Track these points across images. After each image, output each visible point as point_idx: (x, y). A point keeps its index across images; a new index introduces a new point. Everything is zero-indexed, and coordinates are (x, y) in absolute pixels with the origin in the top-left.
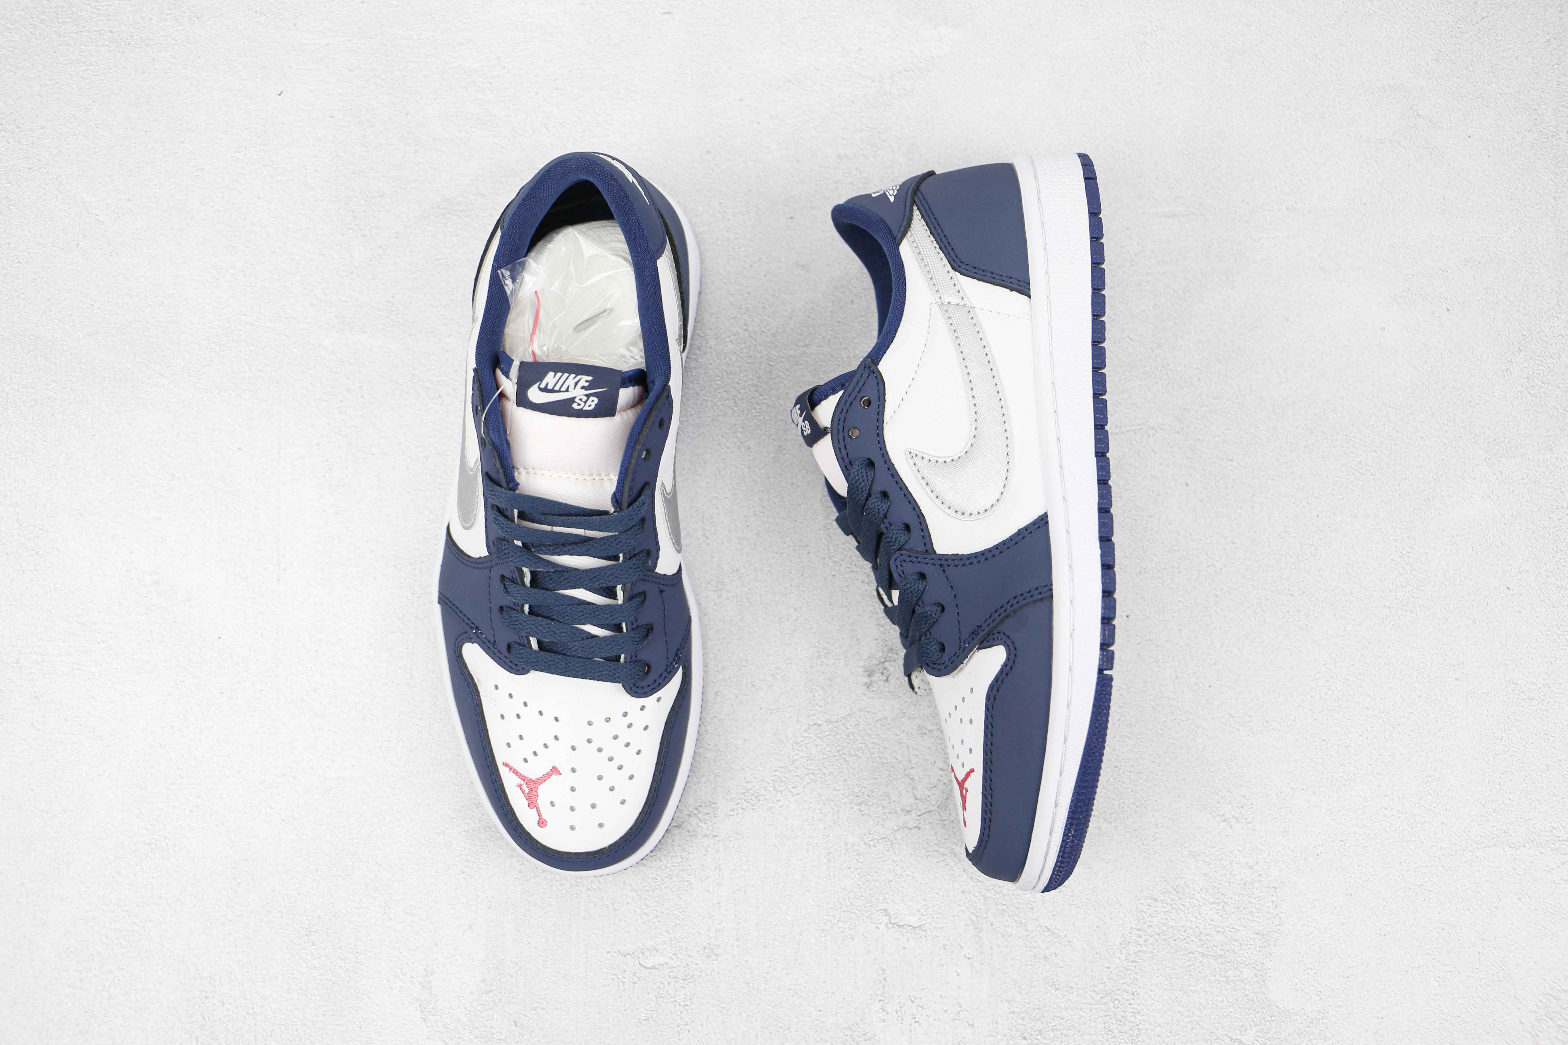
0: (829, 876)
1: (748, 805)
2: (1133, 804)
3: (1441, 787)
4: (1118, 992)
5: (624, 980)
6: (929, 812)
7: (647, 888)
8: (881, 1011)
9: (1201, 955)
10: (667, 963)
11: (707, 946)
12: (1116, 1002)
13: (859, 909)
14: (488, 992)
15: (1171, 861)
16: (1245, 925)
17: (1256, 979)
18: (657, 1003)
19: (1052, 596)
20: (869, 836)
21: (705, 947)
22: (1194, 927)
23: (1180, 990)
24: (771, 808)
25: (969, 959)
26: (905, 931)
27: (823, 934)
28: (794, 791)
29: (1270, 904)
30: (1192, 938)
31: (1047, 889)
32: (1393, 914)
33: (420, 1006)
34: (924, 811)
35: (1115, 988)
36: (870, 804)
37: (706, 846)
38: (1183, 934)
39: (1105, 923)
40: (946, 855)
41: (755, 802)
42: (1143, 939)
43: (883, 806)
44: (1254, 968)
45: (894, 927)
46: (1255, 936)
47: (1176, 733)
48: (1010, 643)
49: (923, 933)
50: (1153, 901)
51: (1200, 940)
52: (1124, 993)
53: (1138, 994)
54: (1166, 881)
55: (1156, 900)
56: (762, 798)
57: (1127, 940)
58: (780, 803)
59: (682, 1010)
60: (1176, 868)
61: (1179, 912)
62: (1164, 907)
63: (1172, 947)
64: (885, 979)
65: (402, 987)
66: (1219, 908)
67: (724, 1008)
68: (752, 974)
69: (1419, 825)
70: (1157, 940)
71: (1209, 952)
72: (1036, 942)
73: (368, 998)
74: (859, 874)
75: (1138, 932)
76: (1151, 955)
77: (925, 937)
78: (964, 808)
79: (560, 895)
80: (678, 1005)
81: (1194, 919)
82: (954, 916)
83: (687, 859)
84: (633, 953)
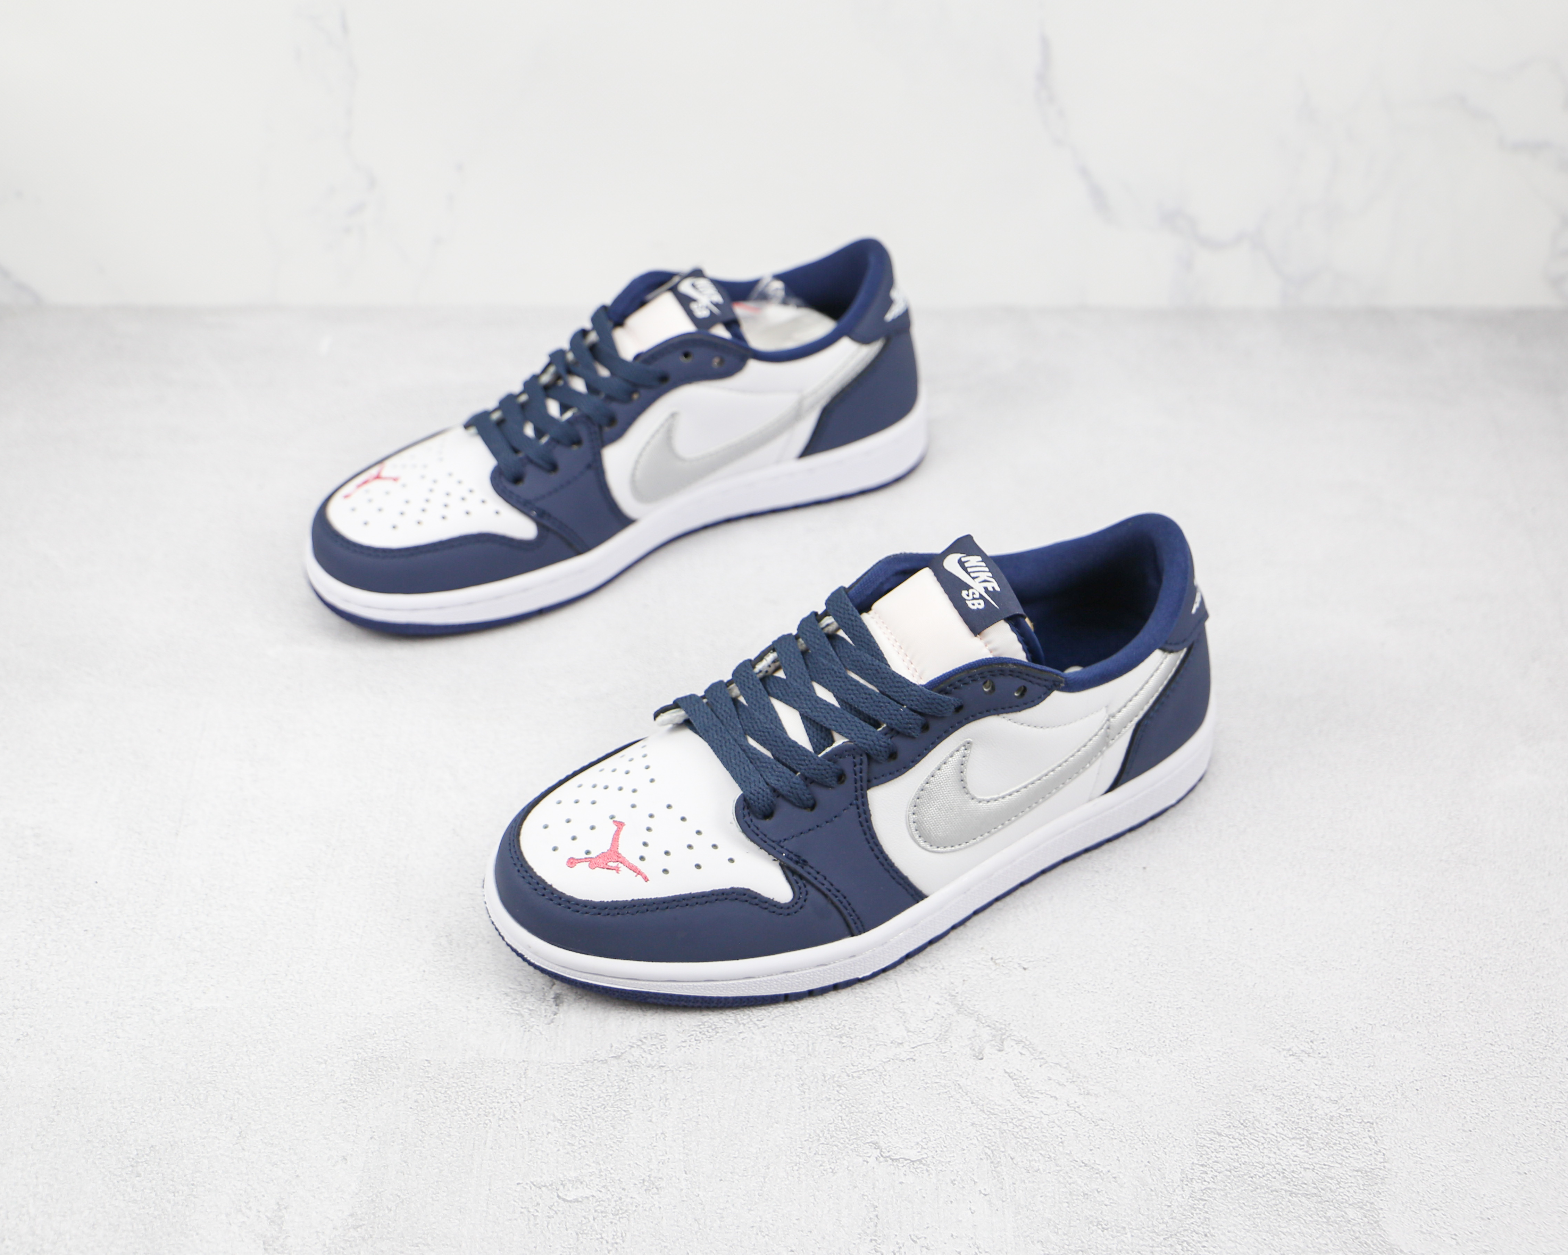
0: (803, 1107)
1: (704, 1036)
2: (1176, 1038)
3: (1555, 1024)
4: (1186, 1233)
5: (536, 1214)
6: (924, 1044)
7: (574, 1118)
8: (874, 1251)
9: (1288, 1193)
10: (593, 1196)
11: (647, 1178)
12: (1185, 1244)
13: (842, 1141)
14: (355, 1228)
15: (1233, 1095)
16: (1340, 1162)
17: (1366, 1220)
18: (578, 1240)
20: (852, 1067)
21: (644, 1180)
22: (1274, 1163)
23: (1267, 1232)
24: (731, 1040)
25: (985, 1195)
26: (900, 1165)
27: (796, 1168)
28: (761, 1024)
29: (1368, 1140)
30: (1274, 1175)
32: (1529, 1151)
33: (264, 1243)
34: (920, 1044)
35: (1181, 1229)
36: (852, 1036)
37: (650, 1076)
38: (1261, 1170)
39: (1158, 1158)
40: (948, 1087)
41: (713, 1033)
42: (1210, 1176)
43: (869, 1039)
44: (1362, 1208)
45: (887, 1161)
46: (1355, 1173)
47: (1218, 971)
49: (925, 1167)
50: (1217, 1136)
51: (1284, 1177)
52: (1194, 1234)
53: (1212, 1235)
54: (1229, 1115)
55: (1220, 1134)
56: (720, 1031)
57: (1190, 1176)
58: (742, 1036)
59: (610, 1248)
60: (1240, 1102)
61: (1252, 1147)
62: (1232, 1142)
63: (1249, 1185)
64: (877, 1216)
65: (244, 1222)
66: (1302, 1143)
67: (665, 1247)
68: (704, 1209)
69: (1538, 1060)
70: (1228, 1177)
71: (1299, 1190)
72: (1071, 1178)
73: (197, 1234)
74: (841, 1105)
75: (1201, 1168)
76: (1222, 1193)
77: (927, 1171)
79: (463, 1125)
80: (604, 1242)
81: (1272, 1155)
82: (964, 1150)
83: (626, 1089)
84: (551, 1185)
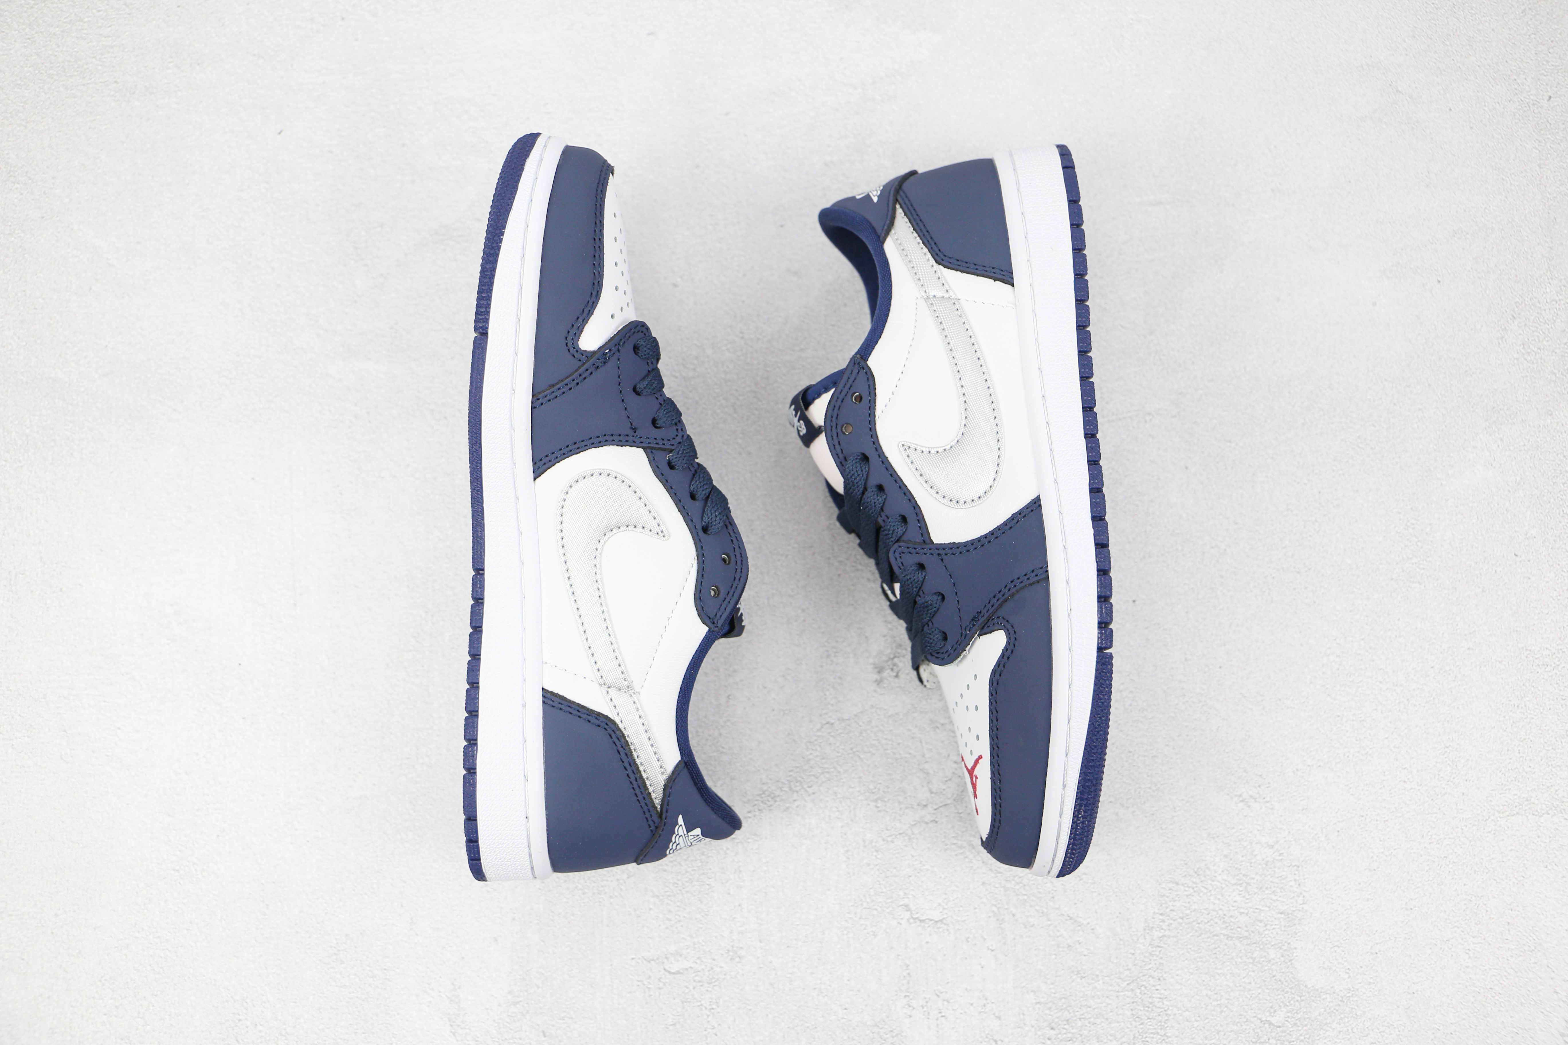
0: (849, 873)
1: (765, 806)
2: (1150, 788)
3: (1460, 757)
4: (1144, 978)
5: (650, 986)
6: (945, 805)
7: (668, 893)
8: (907, 1006)
9: (1226, 937)
10: (691, 968)
11: (731, 949)
12: (1143, 988)
13: (880, 905)
14: (515, 1004)
15: (1191, 844)
16: (1269, 905)
17: (1282, 959)
18: (684, 1008)
19: (1048, 578)
20: (886, 832)
21: (728, 950)
22: (1217, 909)
23: (1206, 974)
24: (788, 808)
25: (992, 950)
26: (927, 925)
27: (845, 932)
28: (810, 791)
29: (1292, 883)
30: (1216, 920)
31: (1062, 873)
32: (1418, 887)
33: (449, 1020)
34: (941, 805)
35: (1141, 975)
36: (886, 799)
37: (725, 849)
38: (1206, 916)
39: (1128, 909)
40: (964, 847)
41: (771, 803)
42: (1167, 924)
43: (899, 802)
44: (1281, 948)
45: (915, 922)
46: (1280, 916)
47: (1189, 715)
48: (1009, 627)
49: (945, 927)
50: (1174, 885)
51: (1224, 922)
52: (1150, 979)
53: (1164, 979)
54: (1186, 864)
55: (1177, 884)
56: (778, 799)
57: (1151, 925)
58: (796, 803)
59: (709, 1013)
60: (1196, 851)
61: (1201, 894)
62: (1186, 891)
63: (1196, 931)
64: (909, 974)
65: (430, 1002)
66: (1241, 889)
67: (750, 1010)
68: (776, 974)
69: (1439, 796)
70: (1180, 924)
71: (1234, 933)
72: (1058, 931)
73: (398, 1014)
74: (878, 870)
75: (1161, 917)
76: (1175, 940)
77: (948, 930)
78: (975, 796)
79: (583, 904)
80: (704, 1009)
81: (1216, 901)
82: (975, 909)
83: (707, 862)
84: (658, 959)
